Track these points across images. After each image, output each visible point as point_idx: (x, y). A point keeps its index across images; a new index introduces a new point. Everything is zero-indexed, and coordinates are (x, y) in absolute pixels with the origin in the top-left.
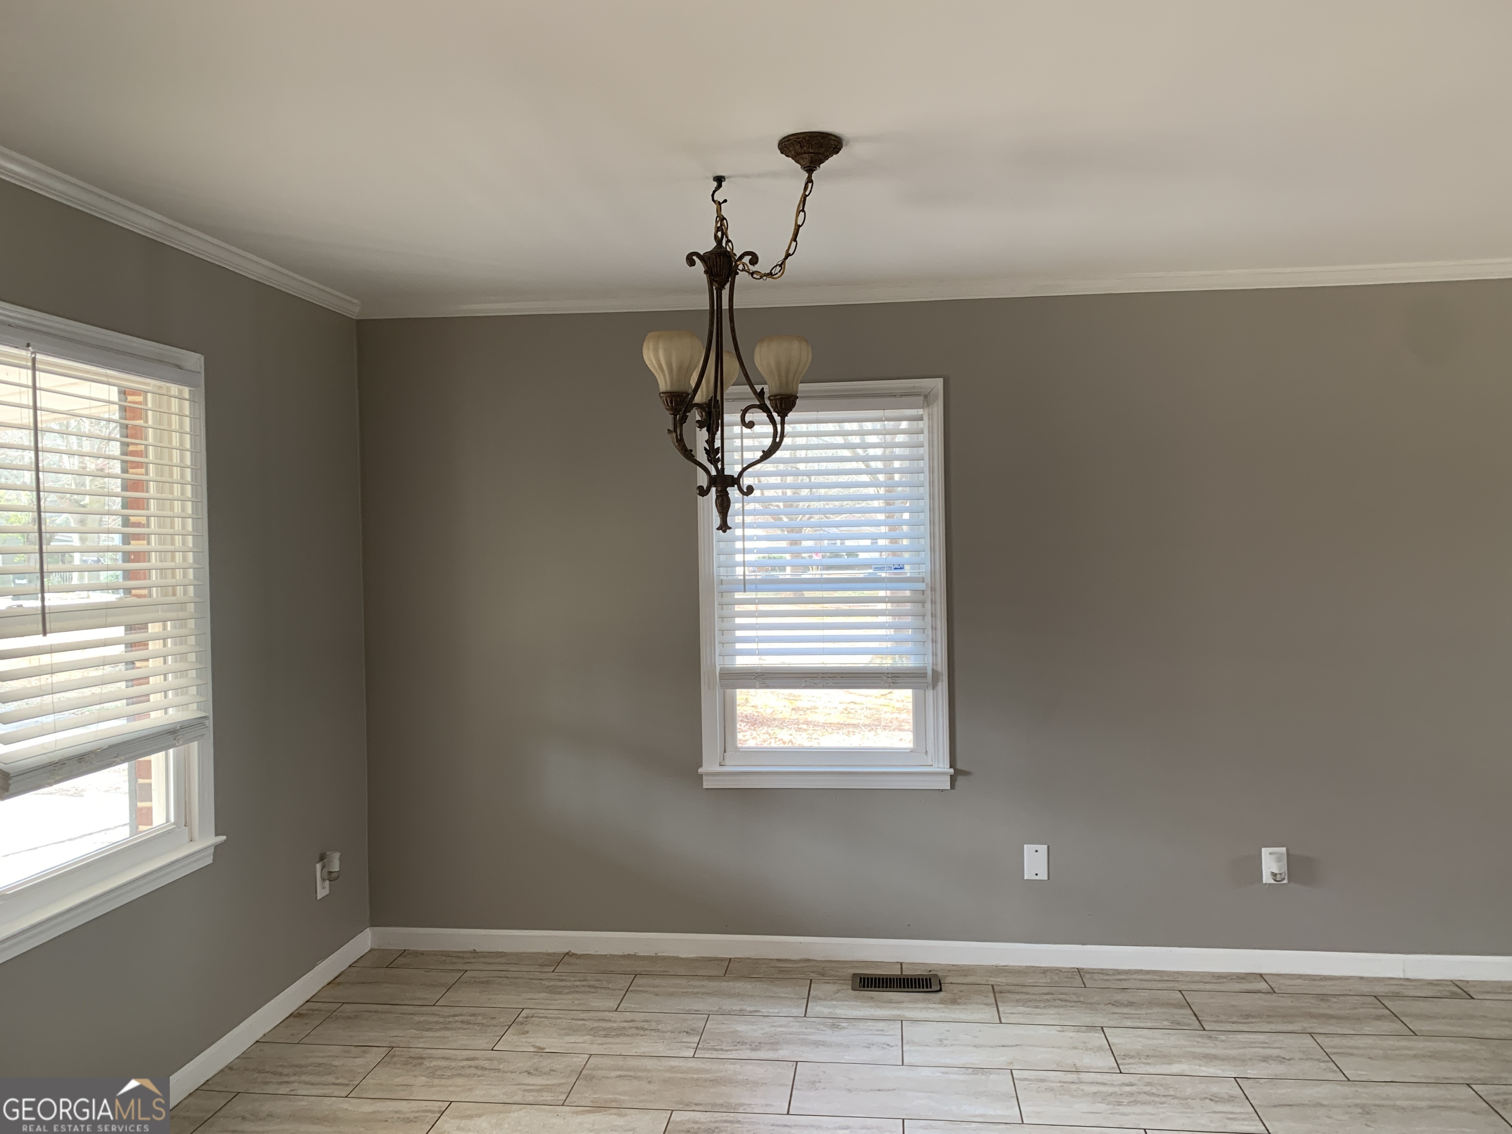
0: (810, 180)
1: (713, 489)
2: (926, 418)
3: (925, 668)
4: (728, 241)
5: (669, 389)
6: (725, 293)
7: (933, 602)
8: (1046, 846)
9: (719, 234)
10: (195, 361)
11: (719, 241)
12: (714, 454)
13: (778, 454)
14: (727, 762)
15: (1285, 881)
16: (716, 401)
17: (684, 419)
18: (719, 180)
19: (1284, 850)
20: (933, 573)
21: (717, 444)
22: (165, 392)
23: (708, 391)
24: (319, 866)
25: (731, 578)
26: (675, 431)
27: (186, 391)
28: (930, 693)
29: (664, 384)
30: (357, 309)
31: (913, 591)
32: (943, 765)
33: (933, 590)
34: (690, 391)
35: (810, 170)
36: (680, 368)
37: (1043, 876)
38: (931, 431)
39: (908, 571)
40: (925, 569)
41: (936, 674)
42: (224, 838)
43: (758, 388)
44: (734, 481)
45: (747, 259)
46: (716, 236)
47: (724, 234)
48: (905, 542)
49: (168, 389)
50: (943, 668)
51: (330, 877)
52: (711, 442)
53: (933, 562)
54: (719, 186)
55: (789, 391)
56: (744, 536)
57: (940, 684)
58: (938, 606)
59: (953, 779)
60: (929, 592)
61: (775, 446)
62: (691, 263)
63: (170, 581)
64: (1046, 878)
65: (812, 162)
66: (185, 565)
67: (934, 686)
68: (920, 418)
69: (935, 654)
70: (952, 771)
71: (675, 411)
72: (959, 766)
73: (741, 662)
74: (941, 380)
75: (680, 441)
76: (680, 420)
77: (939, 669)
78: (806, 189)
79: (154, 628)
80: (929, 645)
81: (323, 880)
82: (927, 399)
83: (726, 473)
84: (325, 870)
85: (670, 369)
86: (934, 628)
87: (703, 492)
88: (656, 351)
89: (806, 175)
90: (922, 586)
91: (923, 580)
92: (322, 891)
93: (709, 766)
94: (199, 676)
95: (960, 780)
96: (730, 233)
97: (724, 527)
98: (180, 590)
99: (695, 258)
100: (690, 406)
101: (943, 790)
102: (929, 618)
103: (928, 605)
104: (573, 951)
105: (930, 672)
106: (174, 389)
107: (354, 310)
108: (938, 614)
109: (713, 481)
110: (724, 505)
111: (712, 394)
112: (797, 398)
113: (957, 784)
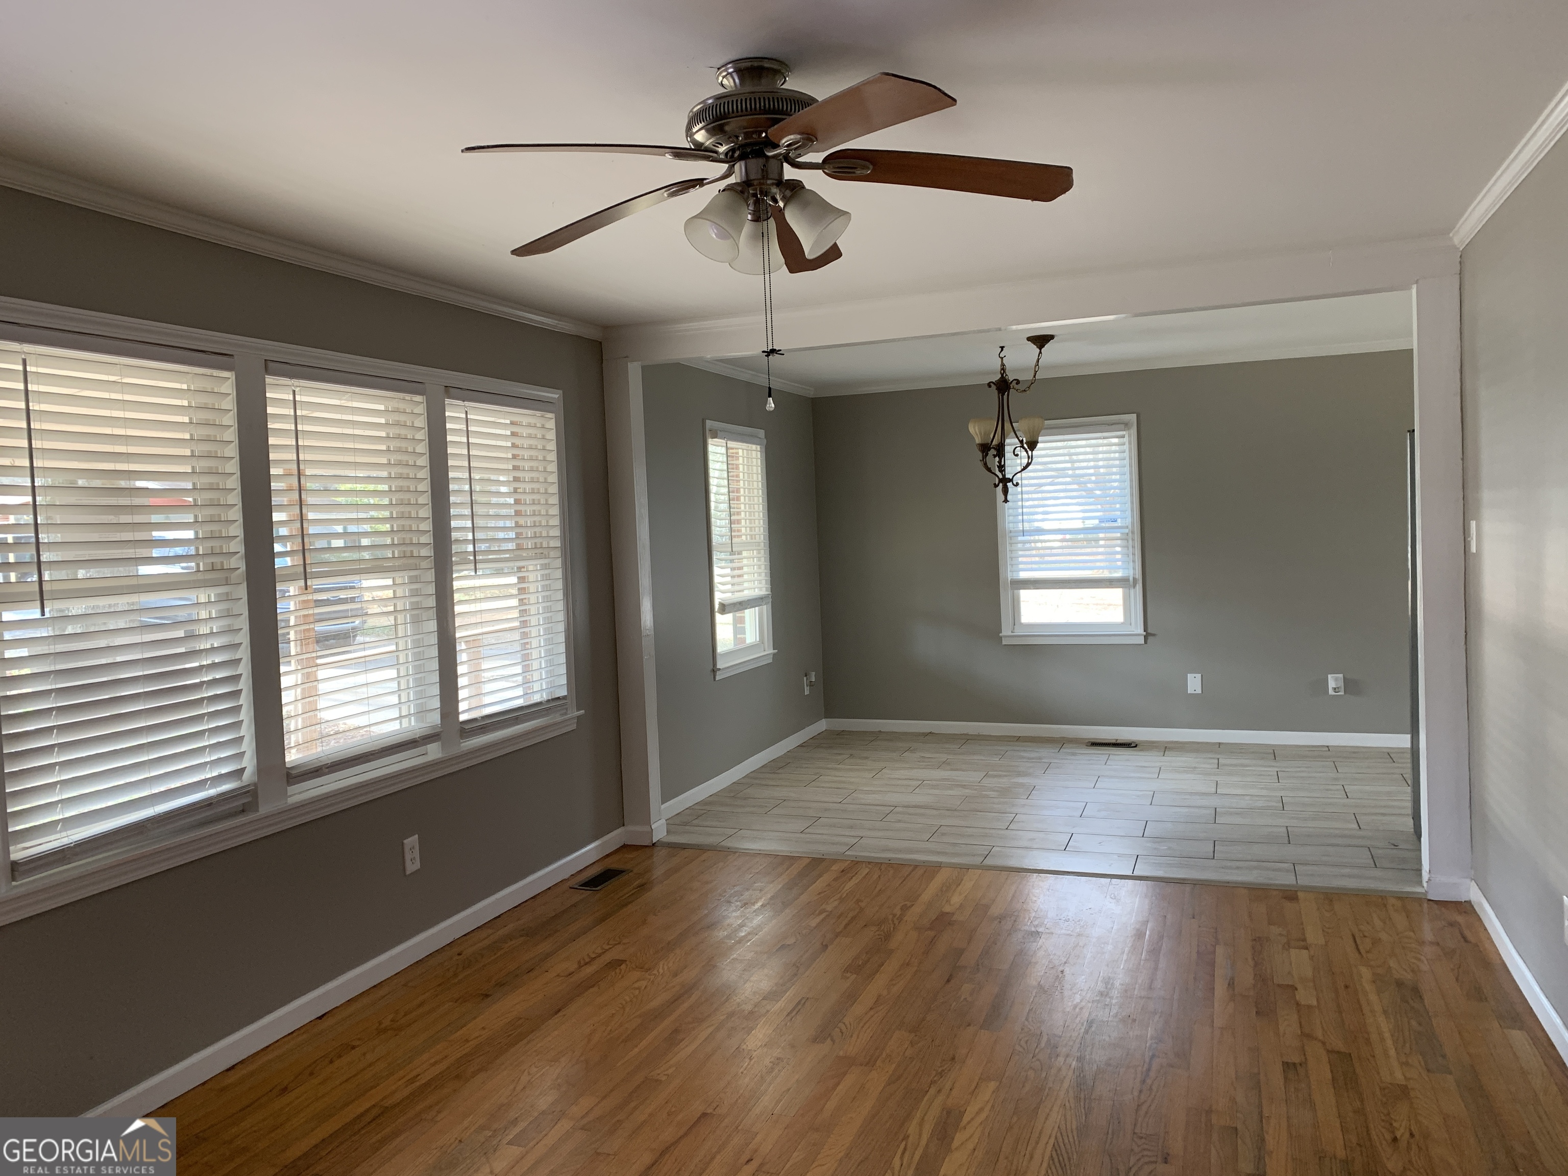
0: (1040, 352)
1: (1001, 484)
2: (1127, 436)
3: (1129, 576)
4: (1006, 375)
5: (980, 442)
6: (1005, 397)
7: (1133, 540)
8: (1200, 675)
9: (1002, 371)
10: (761, 433)
11: (1002, 375)
12: (1002, 468)
13: (1030, 468)
14: (1015, 631)
15: (1342, 693)
16: (1002, 444)
17: (987, 455)
18: (1002, 348)
19: (1341, 676)
20: (1133, 523)
21: (1003, 463)
22: (750, 448)
23: (998, 440)
24: (805, 678)
25: (1016, 529)
26: (983, 460)
27: (759, 447)
28: (1132, 591)
29: (978, 440)
30: (812, 393)
31: (1122, 533)
32: (1140, 630)
33: (1133, 532)
34: (990, 442)
35: (1040, 349)
36: (985, 434)
37: (1199, 691)
38: (1130, 443)
39: (1119, 523)
40: (1128, 521)
41: (1135, 580)
42: (777, 651)
43: (1021, 439)
44: (1011, 480)
45: (1015, 382)
46: (1001, 373)
47: (1004, 372)
48: (1118, 506)
49: (751, 447)
50: (1139, 576)
51: (811, 684)
52: (1000, 462)
53: (1132, 517)
54: (1002, 350)
55: (1034, 440)
56: (1022, 506)
57: (1137, 585)
58: (1136, 541)
59: (1146, 638)
60: (1130, 534)
61: (1028, 464)
62: (990, 386)
63: (753, 533)
64: (1201, 692)
65: (1040, 346)
66: (760, 526)
67: (1134, 587)
68: (1123, 437)
69: (1134, 569)
70: (1145, 633)
71: (983, 452)
72: (1149, 631)
73: (1023, 575)
74: (1135, 415)
75: (985, 464)
76: (985, 455)
77: (1137, 577)
78: (1039, 356)
79: (745, 554)
80: (1131, 564)
81: (807, 686)
82: (1126, 426)
83: (1007, 477)
84: (808, 681)
85: (981, 434)
86: (1134, 554)
87: (996, 486)
88: (974, 427)
89: (1038, 350)
90: (1126, 531)
91: (1127, 527)
92: (807, 692)
93: (1006, 631)
94: (766, 576)
95: (1150, 639)
96: (1007, 371)
97: (1006, 501)
98: (757, 537)
99: (991, 384)
100: (989, 449)
101: (1140, 645)
102: (1131, 549)
103: (1130, 542)
104: (933, 732)
105: (1131, 579)
106: (754, 447)
107: (811, 393)
108: (1136, 546)
109: (1001, 481)
110: (1005, 491)
111: (1000, 441)
112: (1038, 442)
113: (1148, 641)
